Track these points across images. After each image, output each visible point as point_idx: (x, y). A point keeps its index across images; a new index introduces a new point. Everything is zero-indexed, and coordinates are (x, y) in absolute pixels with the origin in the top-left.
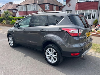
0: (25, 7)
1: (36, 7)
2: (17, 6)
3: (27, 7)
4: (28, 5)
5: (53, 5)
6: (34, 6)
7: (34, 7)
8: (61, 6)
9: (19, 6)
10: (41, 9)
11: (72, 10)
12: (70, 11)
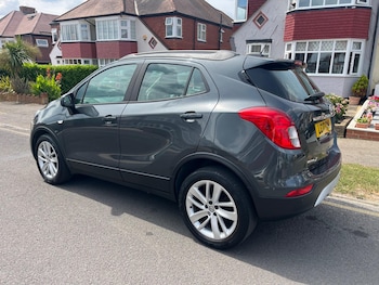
0: (88, 28)
1: (128, 28)
2: (56, 23)
3: (93, 27)
4: (96, 19)
5: (196, 19)
6: (123, 24)
7: (124, 28)
8: (225, 23)
9: (61, 24)
10: (150, 35)
11: (270, 41)
12: (263, 45)
